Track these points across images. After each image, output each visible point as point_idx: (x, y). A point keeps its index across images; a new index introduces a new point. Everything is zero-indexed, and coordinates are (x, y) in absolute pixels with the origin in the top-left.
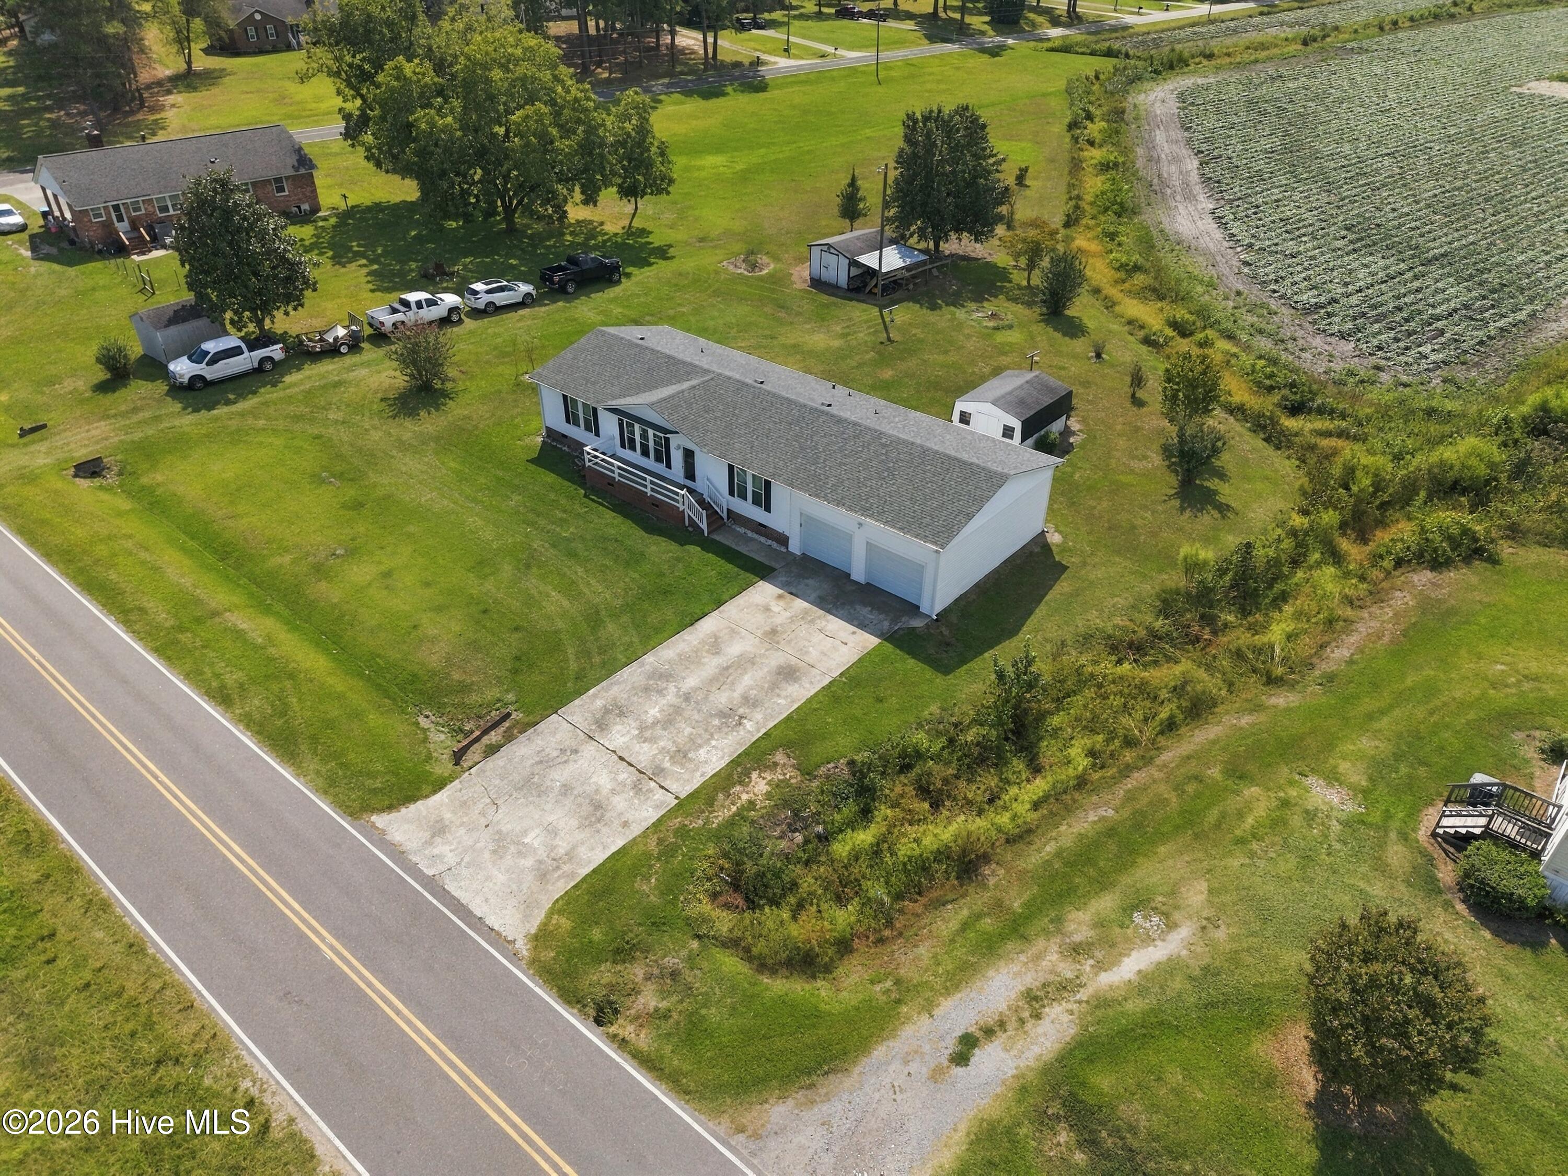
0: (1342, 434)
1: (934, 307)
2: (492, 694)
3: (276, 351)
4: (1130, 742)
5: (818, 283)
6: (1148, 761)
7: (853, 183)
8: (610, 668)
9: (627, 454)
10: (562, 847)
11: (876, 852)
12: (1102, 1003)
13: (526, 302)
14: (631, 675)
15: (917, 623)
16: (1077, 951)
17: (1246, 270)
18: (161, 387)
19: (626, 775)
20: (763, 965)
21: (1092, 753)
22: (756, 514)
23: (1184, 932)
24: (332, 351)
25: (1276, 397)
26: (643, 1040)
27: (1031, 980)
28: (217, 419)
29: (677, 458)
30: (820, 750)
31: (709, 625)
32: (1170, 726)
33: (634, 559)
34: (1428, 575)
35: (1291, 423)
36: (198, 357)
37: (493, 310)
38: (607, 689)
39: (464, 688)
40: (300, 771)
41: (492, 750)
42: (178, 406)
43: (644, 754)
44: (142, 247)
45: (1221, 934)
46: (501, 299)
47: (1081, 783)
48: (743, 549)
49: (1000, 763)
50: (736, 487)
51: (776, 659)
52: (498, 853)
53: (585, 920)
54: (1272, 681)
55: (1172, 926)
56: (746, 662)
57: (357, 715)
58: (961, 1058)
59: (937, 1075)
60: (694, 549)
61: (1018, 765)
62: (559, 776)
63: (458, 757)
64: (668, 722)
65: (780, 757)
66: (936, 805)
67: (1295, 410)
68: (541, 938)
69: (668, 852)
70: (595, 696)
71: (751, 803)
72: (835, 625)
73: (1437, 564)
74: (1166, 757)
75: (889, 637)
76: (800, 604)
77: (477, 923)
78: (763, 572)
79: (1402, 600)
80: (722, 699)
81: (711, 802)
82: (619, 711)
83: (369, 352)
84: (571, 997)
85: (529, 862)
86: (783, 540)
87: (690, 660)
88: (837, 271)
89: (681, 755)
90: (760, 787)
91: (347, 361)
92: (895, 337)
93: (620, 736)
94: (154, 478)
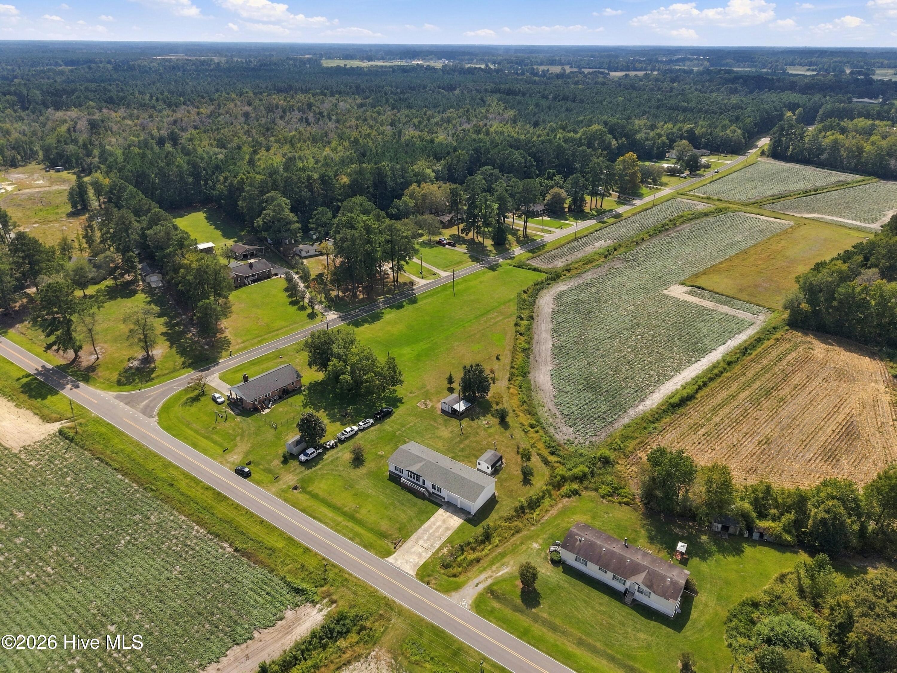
0: (560, 463)
1: (473, 420)
2: (397, 535)
3: (321, 450)
4: (506, 538)
5: (443, 411)
6: (508, 541)
7: (450, 375)
8: (416, 530)
9: (409, 478)
10: (416, 561)
11: (464, 559)
12: (496, 578)
13: (373, 425)
14: (420, 531)
15: (470, 517)
16: (493, 572)
17: (554, 400)
18: (298, 463)
19: (423, 549)
20: (449, 576)
21: (499, 541)
22: (439, 493)
23: (509, 568)
24: (332, 447)
25: (549, 450)
26: (434, 587)
27: (487, 576)
28: (315, 471)
29: (421, 481)
30: (455, 543)
31: (432, 519)
32: (513, 534)
33: (415, 505)
34: (567, 499)
35: (552, 459)
36: (306, 455)
37: (364, 429)
38: (417, 534)
39: (391, 535)
40: (370, 551)
41: (401, 546)
42: (304, 468)
43: (426, 545)
44: (263, 409)
45: (514, 568)
46: (366, 426)
47: (497, 546)
48: (436, 501)
49: (484, 543)
50: (434, 487)
51: (445, 526)
52: (407, 563)
53: (423, 571)
54: (533, 525)
55: (507, 567)
56: (440, 527)
57: (375, 541)
58: (477, 586)
59: (473, 588)
60: (427, 501)
61: (487, 543)
62: (413, 550)
63: (395, 548)
64: (428, 539)
65: (448, 545)
66: (474, 551)
67: (552, 453)
68: (417, 575)
69: (432, 562)
70: (415, 535)
71: (445, 553)
72: (455, 518)
73: (569, 497)
74: (511, 541)
75: (466, 520)
76: (448, 514)
77: (407, 573)
78: (440, 506)
79: (560, 505)
80: (437, 534)
81: (438, 553)
82: (419, 538)
83: (340, 446)
84: (423, 582)
85: (412, 563)
86: (444, 498)
87: (430, 527)
88: (448, 409)
89: (432, 545)
90: (445, 550)
91: (336, 450)
92: (464, 432)
93: (421, 542)
94: (310, 489)
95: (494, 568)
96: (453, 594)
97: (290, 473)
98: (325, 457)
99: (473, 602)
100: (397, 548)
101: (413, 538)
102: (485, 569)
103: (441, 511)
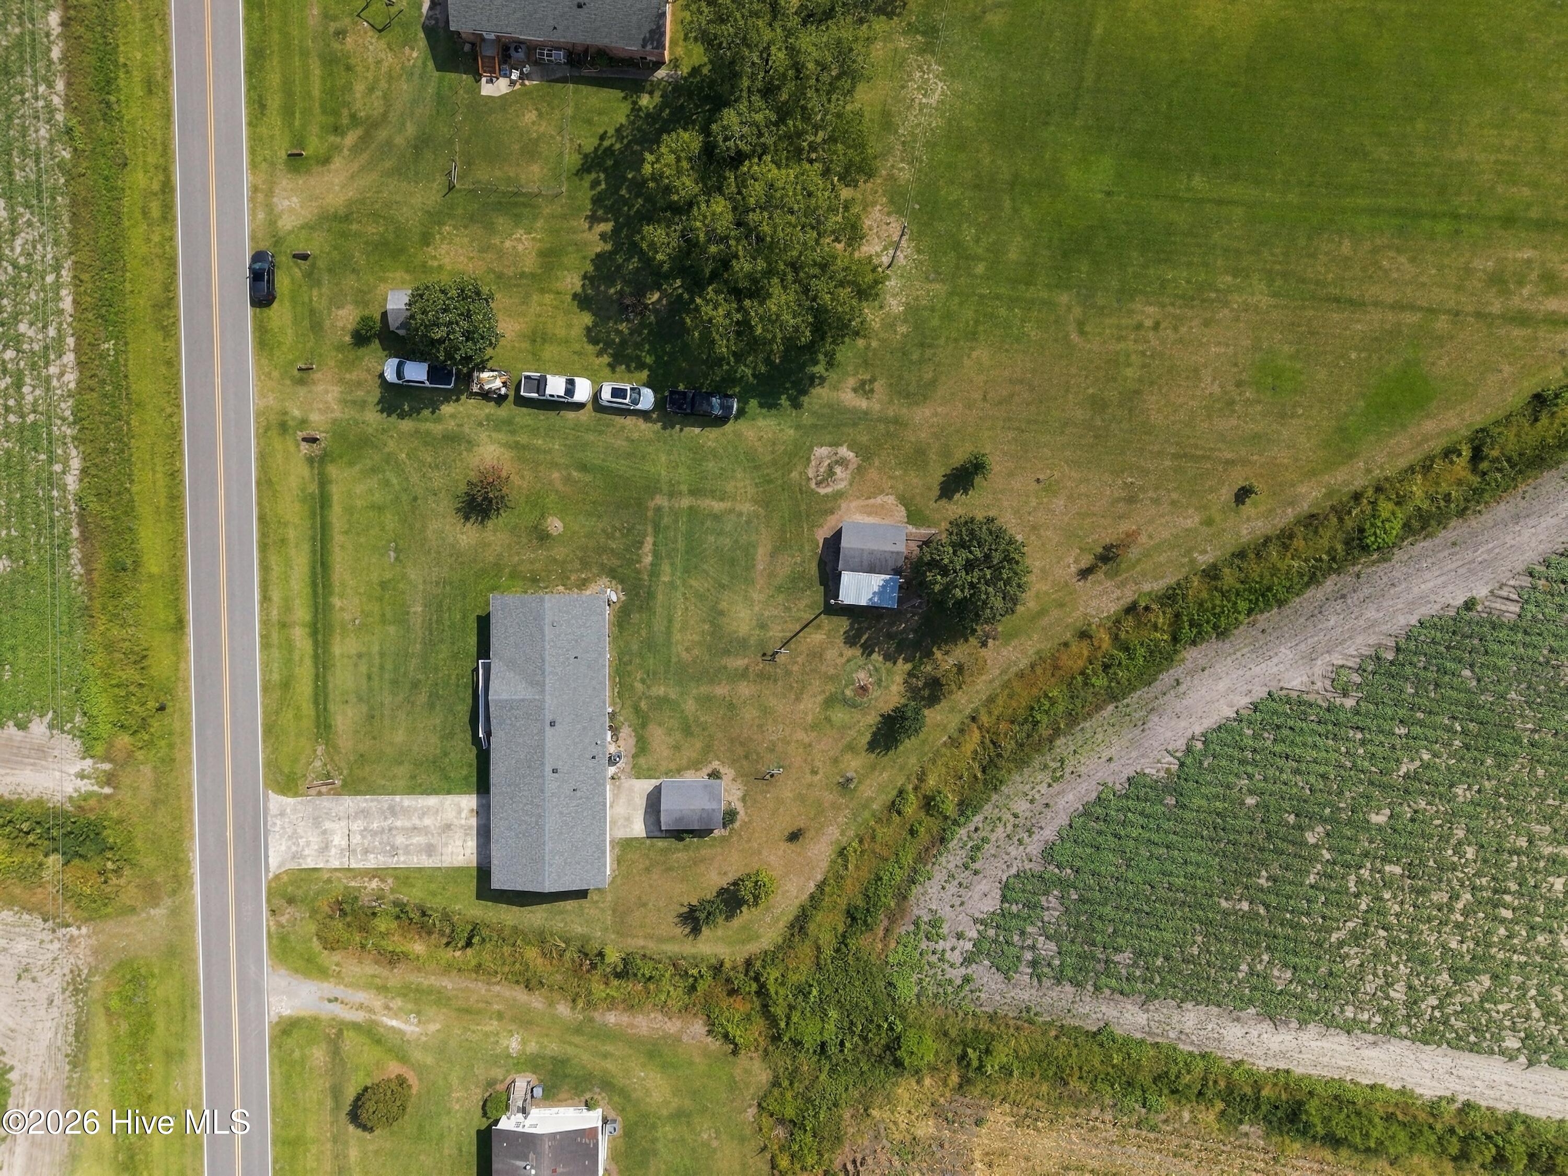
5: (834, 541)
10: (306, 852)
14: (386, 801)
16: (385, 1007)
19: (344, 843)
23: (418, 1030)
26: (273, 929)
27: (368, 1003)
31: (432, 801)
38: (372, 801)
41: (320, 794)
43: (358, 839)
51: (435, 840)
52: (290, 838)
53: (292, 883)
55: (417, 1026)
56: (425, 831)
58: (330, 1001)
59: (321, 998)
62: (328, 825)
63: (309, 788)
64: (374, 834)
65: (390, 881)
68: (277, 877)
69: (329, 882)
70: (366, 800)
71: (365, 888)
72: (472, 844)
75: (480, 868)
76: (473, 822)
77: (267, 857)
79: (673, 1028)
80: (400, 840)
81: (355, 877)
82: (366, 814)
83: (505, 411)
85: (294, 848)
87: (409, 812)
89: (366, 851)
90: (374, 884)
91: (490, 408)
92: (780, 659)
93: (357, 825)
94: (333, 471)
95: (397, 1003)
96: (283, 971)
97: (341, 381)
98: (447, 409)
99: (290, 1018)
100: (313, 791)
101: (363, 802)
102: (383, 989)
103: (469, 802)
